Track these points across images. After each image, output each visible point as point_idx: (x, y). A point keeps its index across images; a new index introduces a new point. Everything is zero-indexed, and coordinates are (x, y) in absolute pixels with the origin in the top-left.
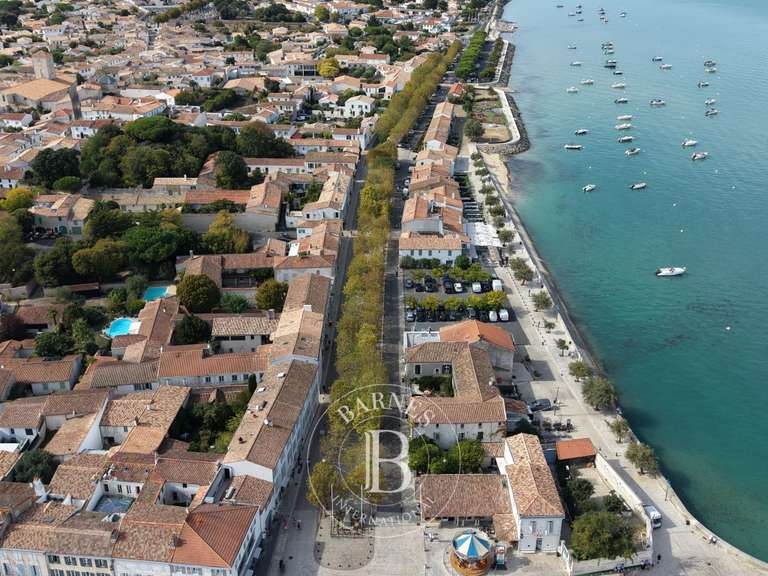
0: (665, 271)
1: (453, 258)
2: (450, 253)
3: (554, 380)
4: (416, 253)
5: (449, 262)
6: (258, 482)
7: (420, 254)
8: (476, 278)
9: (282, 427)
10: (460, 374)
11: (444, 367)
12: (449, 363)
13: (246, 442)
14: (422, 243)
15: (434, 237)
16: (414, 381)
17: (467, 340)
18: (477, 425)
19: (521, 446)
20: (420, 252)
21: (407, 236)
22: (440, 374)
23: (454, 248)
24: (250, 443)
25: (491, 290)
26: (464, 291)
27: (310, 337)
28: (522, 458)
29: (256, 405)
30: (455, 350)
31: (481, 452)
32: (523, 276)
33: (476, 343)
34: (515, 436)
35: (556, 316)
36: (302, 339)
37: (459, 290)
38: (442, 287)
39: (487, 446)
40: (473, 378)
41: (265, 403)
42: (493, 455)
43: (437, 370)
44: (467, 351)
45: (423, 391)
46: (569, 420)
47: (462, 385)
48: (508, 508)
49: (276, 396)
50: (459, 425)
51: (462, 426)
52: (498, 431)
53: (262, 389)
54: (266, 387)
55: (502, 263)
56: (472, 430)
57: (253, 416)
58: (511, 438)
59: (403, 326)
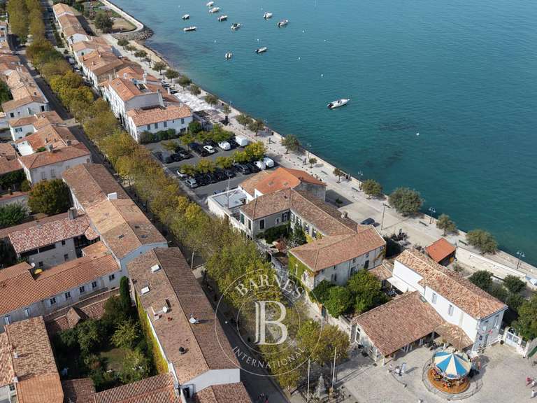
0: (336, 104)
1: (186, 125)
2: (183, 121)
3: (351, 203)
4: (153, 127)
5: (183, 130)
6: (227, 388)
7: (156, 127)
8: (223, 137)
9: (207, 321)
10: (308, 216)
11: (283, 214)
12: (288, 211)
13: (187, 350)
14: (155, 116)
15: (157, 110)
16: (259, 236)
17: (288, 186)
18: (365, 255)
19: (415, 261)
20: (156, 125)
21: (134, 114)
22: (281, 223)
23: (186, 115)
24: (195, 349)
25: (238, 145)
26: (216, 151)
27: (141, 223)
28: (426, 271)
29: (162, 307)
30: (286, 197)
31: (376, 278)
32: (257, 127)
33: (297, 186)
34: (401, 254)
35: (304, 154)
36: (136, 227)
37: (212, 151)
38: (193, 152)
39: (373, 271)
40: (327, 216)
41: (167, 301)
42: (383, 277)
43: (278, 220)
44: (297, 196)
45: (271, 243)
46: (401, 230)
47: (320, 225)
48: (440, 319)
49: (172, 291)
50: (352, 261)
51: (354, 261)
52: (380, 255)
53: (146, 289)
54: (148, 286)
55: (226, 122)
56: (361, 262)
57: (167, 320)
58: (400, 257)
59: (191, 193)
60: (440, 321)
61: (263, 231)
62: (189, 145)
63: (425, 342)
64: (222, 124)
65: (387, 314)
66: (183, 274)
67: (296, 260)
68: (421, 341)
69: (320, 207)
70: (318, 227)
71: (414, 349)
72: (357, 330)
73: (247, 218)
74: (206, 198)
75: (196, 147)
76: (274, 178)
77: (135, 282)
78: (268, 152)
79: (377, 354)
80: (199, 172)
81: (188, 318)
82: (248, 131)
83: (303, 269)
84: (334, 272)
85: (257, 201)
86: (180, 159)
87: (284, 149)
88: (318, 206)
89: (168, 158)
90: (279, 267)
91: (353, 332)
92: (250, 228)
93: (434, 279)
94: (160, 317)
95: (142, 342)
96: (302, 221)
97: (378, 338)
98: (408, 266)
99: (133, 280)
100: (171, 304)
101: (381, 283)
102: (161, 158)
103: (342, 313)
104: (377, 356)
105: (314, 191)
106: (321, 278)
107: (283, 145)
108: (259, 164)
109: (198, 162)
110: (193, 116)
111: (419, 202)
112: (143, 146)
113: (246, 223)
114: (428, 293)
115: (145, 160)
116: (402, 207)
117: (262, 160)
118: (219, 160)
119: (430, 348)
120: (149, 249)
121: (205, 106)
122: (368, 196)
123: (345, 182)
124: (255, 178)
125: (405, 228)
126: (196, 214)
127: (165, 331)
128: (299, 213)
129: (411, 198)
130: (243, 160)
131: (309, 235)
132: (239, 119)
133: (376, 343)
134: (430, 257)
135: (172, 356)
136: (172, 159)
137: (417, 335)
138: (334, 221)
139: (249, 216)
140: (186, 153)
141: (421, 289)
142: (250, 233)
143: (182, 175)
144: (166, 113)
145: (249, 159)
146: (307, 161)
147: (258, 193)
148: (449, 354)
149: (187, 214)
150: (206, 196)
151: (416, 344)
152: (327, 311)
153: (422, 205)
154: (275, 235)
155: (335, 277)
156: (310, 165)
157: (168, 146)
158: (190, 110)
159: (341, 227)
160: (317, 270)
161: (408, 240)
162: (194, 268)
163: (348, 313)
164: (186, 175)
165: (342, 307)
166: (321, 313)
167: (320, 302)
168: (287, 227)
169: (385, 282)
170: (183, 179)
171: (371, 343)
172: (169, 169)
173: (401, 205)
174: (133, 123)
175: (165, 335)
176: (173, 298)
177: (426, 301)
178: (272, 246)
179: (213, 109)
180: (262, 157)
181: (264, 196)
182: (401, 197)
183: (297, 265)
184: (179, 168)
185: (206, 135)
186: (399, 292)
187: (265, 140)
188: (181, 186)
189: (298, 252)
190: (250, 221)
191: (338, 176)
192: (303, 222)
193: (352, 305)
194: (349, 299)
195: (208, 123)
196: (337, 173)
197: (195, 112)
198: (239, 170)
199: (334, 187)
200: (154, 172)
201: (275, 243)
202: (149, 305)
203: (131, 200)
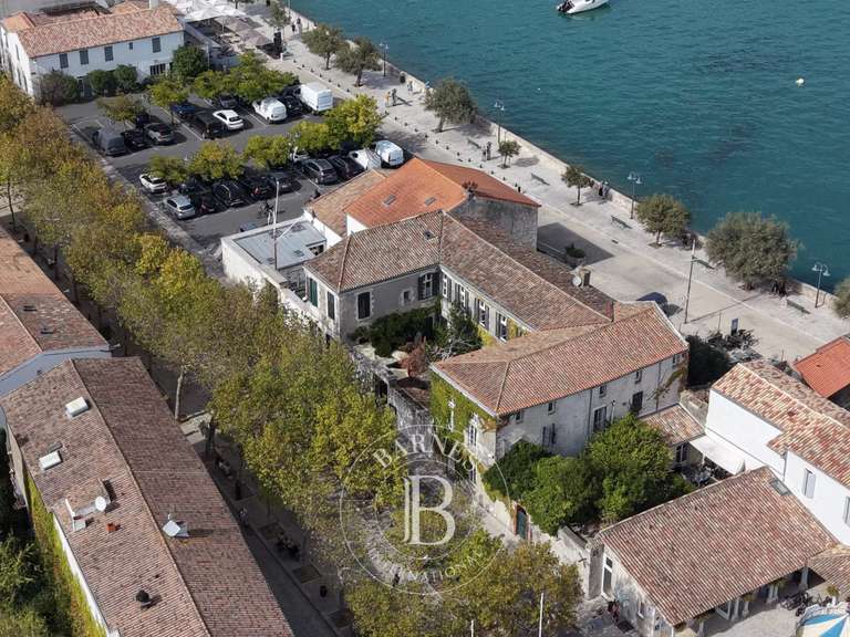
0: (579, 4)
1: (165, 57)
2: (156, 44)
3: (605, 255)
4: (74, 59)
5: (156, 69)
7: (85, 60)
8: (266, 87)
9: (212, 531)
10: (486, 283)
11: (421, 280)
12: (434, 271)
13: (157, 599)
14: (81, 31)
15: (88, 16)
16: (356, 337)
17: (434, 207)
18: (632, 378)
19: (762, 392)
20: (84, 54)
21: (23, 24)
22: (415, 303)
23: (164, 30)
24: (176, 597)
25: (306, 109)
26: (247, 125)
27: (39, 301)
28: (791, 414)
29: (91, 499)
30: (428, 235)
31: (658, 438)
32: (358, 61)
33: (460, 207)
34: (728, 374)
35: (487, 132)
36: (28, 309)
37: (237, 125)
38: (185, 127)
39: (654, 421)
40: (535, 281)
41: (108, 486)
42: (680, 437)
43: (406, 295)
44: (459, 230)
45: (389, 355)
46: (735, 321)
47: (516, 303)
48: (823, 536)
49: (120, 460)
50: (596, 392)
51: (602, 389)
52: (671, 380)
53: (53, 458)
54: (58, 449)
55: (275, 48)
56: (622, 395)
57: (106, 528)
58: (724, 382)
59: (178, 232)
60: (823, 540)
61: (366, 323)
62: (173, 107)
63: (782, 596)
64: (262, 54)
65: (685, 524)
66: (150, 422)
67: (449, 391)
68: (774, 592)
69: (519, 260)
70: (511, 307)
71: (754, 610)
72: (605, 565)
73: (323, 288)
74: (218, 244)
75: (192, 115)
76: (400, 187)
77: (22, 441)
78: (389, 125)
79: (653, 622)
80: (199, 177)
81: (160, 524)
82: (336, 73)
83: (467, 411)
84: (548, 421)
85: (349, 245)
86: (148, 143)
87: (432, 118)
88: (512, 255)
89: (114, 143)
90: (408, 414)
91: (594, 568)
92: (332, 315)
93: (808, 433)
94: (88, 523)
95: (43, 596)
96: (471, 294)
97: (659, 583)
98: (744, 404)
99: (17, 437)
100: (117, 492)
101: (675, 450)
102: (96, 143)
103: (568, 522)
104: (657, 628)
105: (505, 220)
106: (515, 435)
107: (429, 108)
108: (363, 158)
109: (196, 151)
110: (186, 33)
111: (785, 250)
112: (47, 110)
113: (322, 301)
114: (792, 471)
115: (54, 143)
116: (741, 265)
117: (373, 147)
118: (255, 146)
119: (795, 611)
120: (58, 361)
121: (220, 8)
122: (652, 238)
123: (594, 205)
124: (348, 191)
125: (750, 318)
126: (186, 277)
127: (101, 557)
128: (463, 274)
129: (765, 239)
130: (319, 145)
131: (487, 332)
132: (313, 42)
133: (651, 592)
134: (803, 381)
135: (117, 614)
136: (128, 144)
137: (762, 574)
138: (554, 292)
139: (331, 282)
140: (165, 129)
141: (774, 461)
142: (331, 327)
143: (152, 187)
144: (110, 23)
145: (334, 144)
146: (495, 149)
147: (354, 226)
148: (838, 617)
149: (166, 279)
150: (215, 240)
151: (758, 600)
152: (530, 518)
153: (794, 256)
154: (398, 334)
155: (551, 434)
156: (502, 160)
157: (116, 111)
158: (178, 15)
159: (571, 307)
160: (503, 411)
161: (755, 348)
162: (183, 419)
163: (583, 519)
164: (163, 186)
165: (566, 505)
166: (513, 528)
167: (513, 496)
168: (433, 315)
169: (685, 449)
170: (156, 195)
171: (640, 592)
172: (120, 170)
173: (738, 259)
174: (21, 47)
175: (101, 565)
176: (122, 477)
177: (789, 492)
178: (391, 361)
179: (241, 13)
180: (371, 139)
181: (371, 232)
182: (738, 238)
183: (452, 405)
184: (143, 169)
185: (221, 83)
186: (721, 474)
187: (381, 97)
188: (151, 214)
189: (455, 370)
190: (331, 297)
191: (574, 188)
192: (472, 297)
193: (591, 499)
194: (586, 484)
195: (225, 52)
196: (572, 178)
197: (192, 23)
198: (308, 173)
199: (563, 215)
200: (76, 174)
201: (398, 355)
202: (61, 496)
203: (13, 243)
